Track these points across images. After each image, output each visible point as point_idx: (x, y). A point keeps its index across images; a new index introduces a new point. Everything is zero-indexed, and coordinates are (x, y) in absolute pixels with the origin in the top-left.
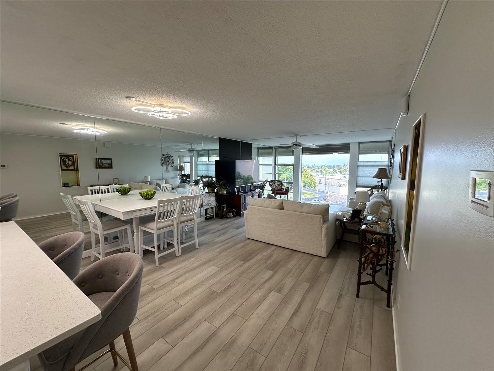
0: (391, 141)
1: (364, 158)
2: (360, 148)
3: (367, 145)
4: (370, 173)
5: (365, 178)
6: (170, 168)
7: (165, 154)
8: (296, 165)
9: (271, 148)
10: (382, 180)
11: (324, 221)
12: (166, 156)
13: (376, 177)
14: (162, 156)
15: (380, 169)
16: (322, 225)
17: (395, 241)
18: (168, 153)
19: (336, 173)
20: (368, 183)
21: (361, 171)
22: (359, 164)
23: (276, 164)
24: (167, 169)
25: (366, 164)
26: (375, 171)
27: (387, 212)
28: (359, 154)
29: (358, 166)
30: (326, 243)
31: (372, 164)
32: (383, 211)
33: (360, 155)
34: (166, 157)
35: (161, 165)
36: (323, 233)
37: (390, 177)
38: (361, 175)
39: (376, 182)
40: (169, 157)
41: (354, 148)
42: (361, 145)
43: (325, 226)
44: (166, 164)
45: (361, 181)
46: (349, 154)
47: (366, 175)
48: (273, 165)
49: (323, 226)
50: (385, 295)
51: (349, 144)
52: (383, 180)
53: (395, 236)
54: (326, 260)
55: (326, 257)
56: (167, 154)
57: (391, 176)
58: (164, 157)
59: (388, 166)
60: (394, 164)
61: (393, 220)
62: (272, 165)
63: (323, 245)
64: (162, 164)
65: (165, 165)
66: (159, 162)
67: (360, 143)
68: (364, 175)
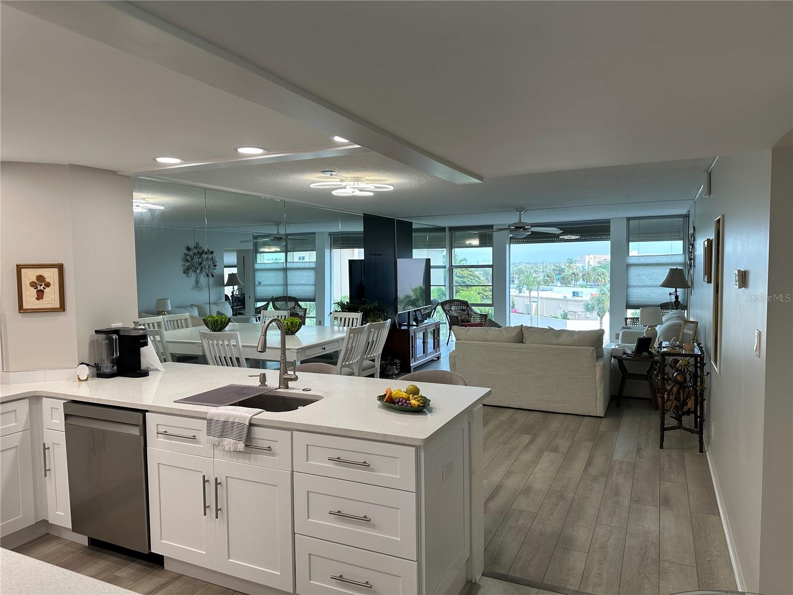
0: (686, 216)
1: (638, 249)
2: (630, 230)
3: (642, 221)
4: (651, 279)
5: (644, 289)
6: (203, 279)
7: (192, 246)
8: (499, 267)
9: (442, 229)
10: (676, 291)
11: (597, 357)
12: (195, 251)
13: (666, 285)
14: (187, 252)
15: (671, 270)
16: (596, 362)
17: (705, 362)
18: (197, 244)
19: (551, 284)
20: (648, 300)
21: (635, 275)
22: (631, 261)
23: (453, 264)
24: (197, 282)
25: (643, 261)
26: (663, 274)
27: (691, 332)
28: (628, 241)
29: (629, 266)
30: (603, 392)
31: (654, 261)
32: (686, 331)
33: (630, 243)
34: (194, 254)
35: (184, 272)
36: (598, 376)
37: (690, 283)
38: (635, 284)
39: (666, 295)
40: (200, 254)
41: (618, 229)
42: (631, 222)
43: (600, 363)
44: (195, 271)
45: (637, 294)
46: (610, 242)
47: (646, 284)
48: (448, 266)
49: (597, 364)
50: (697, 436)
51: (608, 222)
52: (678, 289)
53: (704, 356)
54: (604, 419)
55: (603, 416)
56: (196, 247)
57: (692, 283)
58: (191, 253)
59: (684, 264)
60: (696, 260)
61: (700, 344)
62: (445, 267)
63: (598, 396)
64: (186, 271)
65: (193, 274)
66: (178, 265)
67: (628, 219)
68: (641, 284)
